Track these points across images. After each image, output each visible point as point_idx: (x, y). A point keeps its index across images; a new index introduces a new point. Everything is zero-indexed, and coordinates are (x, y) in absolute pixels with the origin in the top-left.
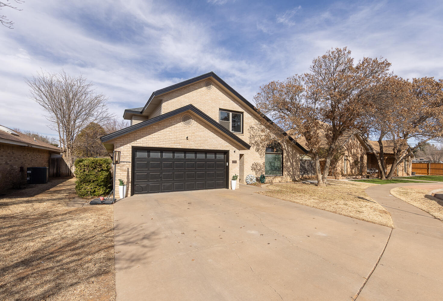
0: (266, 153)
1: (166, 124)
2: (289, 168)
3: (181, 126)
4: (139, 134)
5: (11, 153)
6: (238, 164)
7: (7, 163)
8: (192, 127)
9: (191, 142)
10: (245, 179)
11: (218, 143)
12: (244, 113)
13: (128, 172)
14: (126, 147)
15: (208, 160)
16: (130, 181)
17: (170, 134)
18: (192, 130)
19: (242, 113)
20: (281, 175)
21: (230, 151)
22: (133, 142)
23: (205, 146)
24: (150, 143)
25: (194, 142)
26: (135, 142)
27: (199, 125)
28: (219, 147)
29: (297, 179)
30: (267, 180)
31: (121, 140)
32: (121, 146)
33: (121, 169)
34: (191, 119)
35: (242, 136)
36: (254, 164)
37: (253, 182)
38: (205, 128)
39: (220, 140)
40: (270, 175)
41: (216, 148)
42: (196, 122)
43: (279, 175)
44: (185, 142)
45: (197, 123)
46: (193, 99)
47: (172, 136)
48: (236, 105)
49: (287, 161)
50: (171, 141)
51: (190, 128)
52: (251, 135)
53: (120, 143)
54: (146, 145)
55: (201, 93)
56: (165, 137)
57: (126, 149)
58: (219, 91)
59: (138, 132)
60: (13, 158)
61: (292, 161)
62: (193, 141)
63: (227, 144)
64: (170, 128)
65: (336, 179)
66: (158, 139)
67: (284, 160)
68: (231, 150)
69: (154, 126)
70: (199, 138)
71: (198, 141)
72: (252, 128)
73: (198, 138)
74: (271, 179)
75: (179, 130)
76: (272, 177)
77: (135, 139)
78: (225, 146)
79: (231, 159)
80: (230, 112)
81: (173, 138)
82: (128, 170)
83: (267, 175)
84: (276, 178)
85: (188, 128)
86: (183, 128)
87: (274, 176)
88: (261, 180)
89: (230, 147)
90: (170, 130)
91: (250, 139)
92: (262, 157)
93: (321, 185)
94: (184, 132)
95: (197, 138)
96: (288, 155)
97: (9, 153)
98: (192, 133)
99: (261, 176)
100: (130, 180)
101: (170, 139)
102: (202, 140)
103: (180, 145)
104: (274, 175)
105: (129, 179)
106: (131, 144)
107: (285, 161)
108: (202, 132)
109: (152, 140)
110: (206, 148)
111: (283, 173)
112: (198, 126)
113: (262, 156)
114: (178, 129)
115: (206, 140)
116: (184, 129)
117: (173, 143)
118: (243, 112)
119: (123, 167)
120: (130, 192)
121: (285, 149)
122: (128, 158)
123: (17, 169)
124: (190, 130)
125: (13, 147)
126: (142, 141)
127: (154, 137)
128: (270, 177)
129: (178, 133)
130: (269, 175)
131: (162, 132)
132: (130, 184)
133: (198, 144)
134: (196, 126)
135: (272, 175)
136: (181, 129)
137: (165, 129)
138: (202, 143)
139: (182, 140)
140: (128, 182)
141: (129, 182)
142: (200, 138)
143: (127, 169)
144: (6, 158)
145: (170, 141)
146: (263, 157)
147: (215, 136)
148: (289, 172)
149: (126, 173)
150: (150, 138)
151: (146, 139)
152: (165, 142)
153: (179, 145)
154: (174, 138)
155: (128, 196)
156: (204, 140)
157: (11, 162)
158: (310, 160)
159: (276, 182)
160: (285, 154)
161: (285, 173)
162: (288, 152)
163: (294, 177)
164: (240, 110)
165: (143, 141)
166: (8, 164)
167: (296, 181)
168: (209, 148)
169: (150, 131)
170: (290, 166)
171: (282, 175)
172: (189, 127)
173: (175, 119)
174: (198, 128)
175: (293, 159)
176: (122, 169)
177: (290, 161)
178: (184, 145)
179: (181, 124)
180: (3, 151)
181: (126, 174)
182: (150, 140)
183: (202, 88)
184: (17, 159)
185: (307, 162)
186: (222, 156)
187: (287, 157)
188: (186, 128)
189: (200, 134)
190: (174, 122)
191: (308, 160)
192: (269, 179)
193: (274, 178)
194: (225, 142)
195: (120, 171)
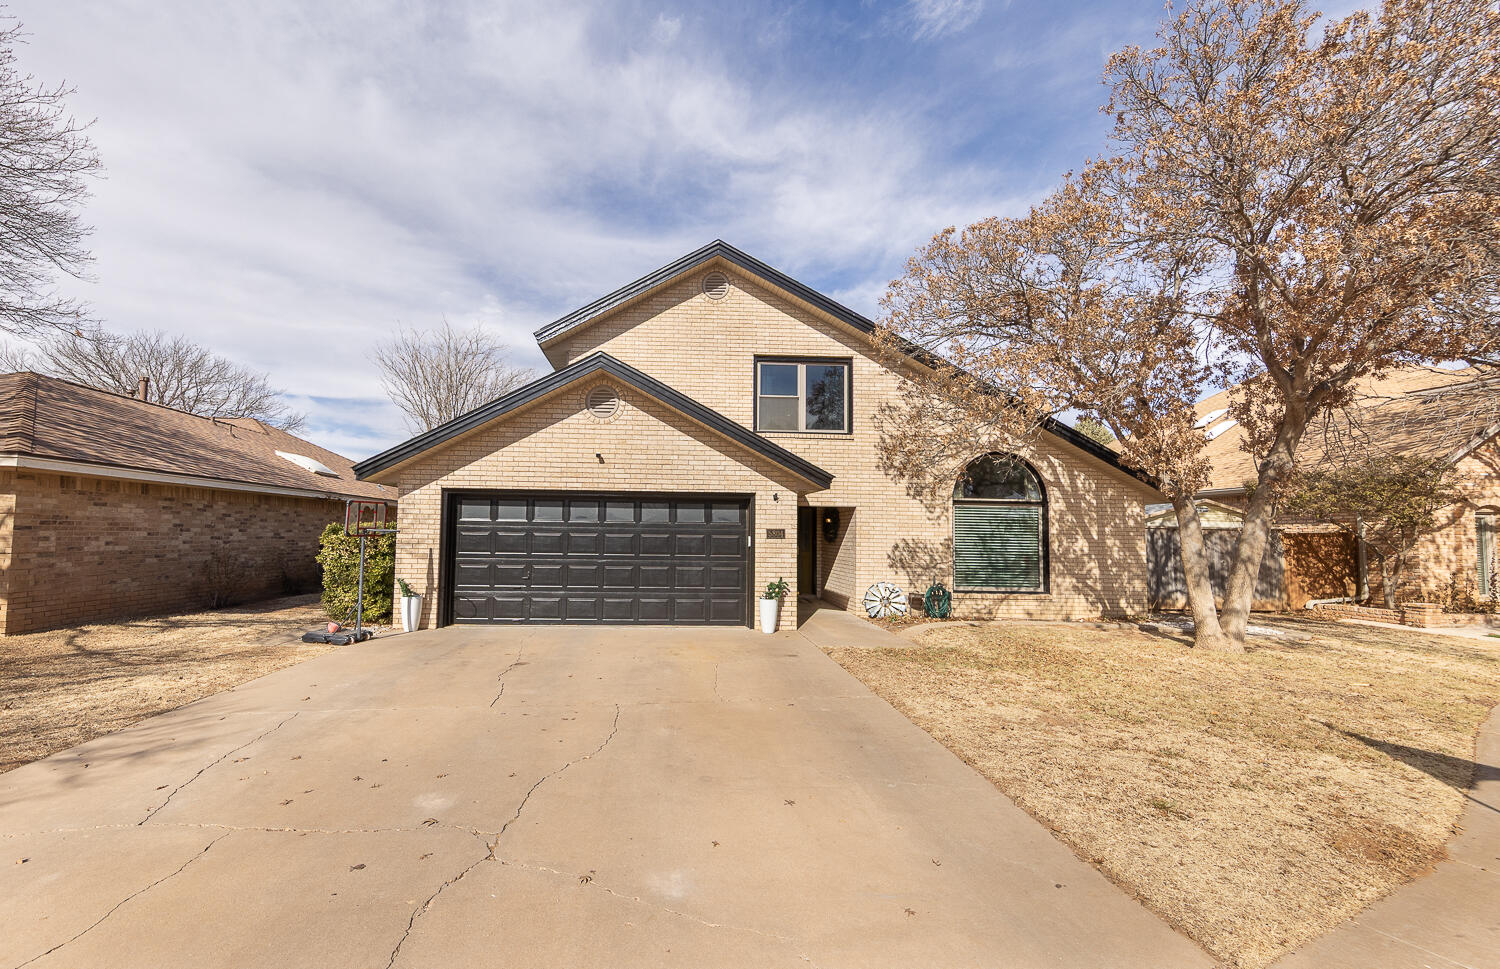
0: (955, 502)
1: (535, 420)
2: (1079, 561)
3: (581, 422)
4: (461, 453)
5: (292, 515)
6: (791, 540)
7: (277, 536)
8: (617, 423)
9: (612, 471)
10: (863, 597)
11: (711, 468)
12: (854, 361)
13: (431, 559)
14: (428, 492)
15: (682, 526)
16: (435, 586)
17: (548, 450)
18: (616, 432)
19: (848, 361)
20: (1041, 589)
21: (757, 497)
22: (445, 478)
23: (662, 482)
24: (489, 478)
25: (622, 471)
26: (450, 478)
27: (642, 415)
28: (713, 482)
29: (1129, 612)
30: (961, 607)
31: (416, 472)
32: (415, 489)
33: (413, 551)
34: (616, 399)
35: (847, 443)
36: (901, 545)
37: (893, 609)
38: (661, 423)
39: (718, 458)
40: (985, 589)
41: (704, 487)
42: (630, 407)
43: (1032, 589)
44: (595, 471)
45: (635, 408)
46: (662, 336)
47: (554, 455)
48: (818, 335)
49: (1070, 534)
50: (552, 470)
51: (609, 427)
52: (886, 437)
53: (414, 482)
54: (478, 483)
55: (688, 316)
56: (533, 459)
57: (427, 497)
58: (751, 297)
59: (459, 448)
60: (297, 525)
61: (1101, 533)
62: (621, 466)
63: (748, 472)
64: (548, 429)
65: (1402, 622)
66: (513, 464)
67: (1053, 530)
68: (763, 493)
69: (501, 429)
70: (641, 457)
71: (638, 466)
72: (887, 409)
73: (637, 457)
74: (987, 603)
75: (574, 436)
76: (991, 596)
77: (450, 469)
78: (737, 478)
79: (763, 521)
80: (796, 362)
81: (554, 460)
82: (431, 554)
83: (970, 589)
84: (1013, 603)
85: (603, 427)
86: (588, 427)
87: (1003, 593)
88: (932, 604)
89: (757, 483)
90: (547, 435)
91: (879, 452)
92: (939, 517)
93: (1211, 642)
94: (592, 441)
95: (633, 457)
96: (1073, 508)
97: (284, 514)
98: (616, 442)
99: (932, 589)
100: (436, 582)
101: (549, 464)
102: (651, 462)
103: (579, 480)
104: (1003, 589)
105: (433, 579)
106: (439, 482)
107: (1061, 532)
108: (650, 438)
109: (495, 469)
110: (664, 486)
111: (1051, 584)
112: (640, 418)
113: (936, 514)
114: (572, 431)
115: (666, 462)
116: (592, 431)
117: (556, 475)
118: (851, 359)
119: (417, 546)
120: (433, 616)
121: (1058, 484)
122: (432, 522)
123: (309, 550)
124: (612, 432)
125: (297, 500)
126: (468, 473)
127: (500, 459)
128: (979, 596)
129: (571, 446)
130: (977, 589)
131: (525, 445)
132: (435, 595)
133: (639, 476)
134: (630, 418)
135: (994, 589)
136: (583, 431)
137: (534, 435)
138: (650, 472)
139: (585, 465)
140: (430, 589)
141: (434, 589)
142: (645, 457)
143: (428, 552)
144: (276, 524)
145: (547, 470)
146: (943, 518)
147: (698, 448)
148: (1082, 579)
149: (424, 563)
150: (490, 464)
151: (478, 468)
152: (532, 474)
153: (574, 480)
154: (559, 460)
155: (430, 626)
156: (659, 462)
157: (291, 534)
158: (1235, 530)
159: (1014, 616)
160: (1057, 505)
161: (1062, 582)
162: (1073, 500)
163: (1115, 603)
164: (839, 350)
165: (472, 473)
166: (283, 538)
167: (1124, 618)
168: (675, 487)
169: (490, 444)
170: (1089, 555)
171: (1047, 590)
172: (609, 423)
173: (564, 402)
174: (640, 423)
175: (1102, 526)
176: (416, 551)
177: (1087, 535)
178: (591, 480)
179: (582, 417)
180: (268, 510)
181: (426, 566)
182: (490, 469)
183: (693, 299)
184: (311, 528)
185: (1221, 538)
186: (732, 514)
187: (1069, 517)
188: (598, 427)
189: (644, 442)
190: (559, 411)
191: (1228, 530)
192: (979, 602)
193: (1002, 600)
194: (738, 463)
195: (410, 556)
